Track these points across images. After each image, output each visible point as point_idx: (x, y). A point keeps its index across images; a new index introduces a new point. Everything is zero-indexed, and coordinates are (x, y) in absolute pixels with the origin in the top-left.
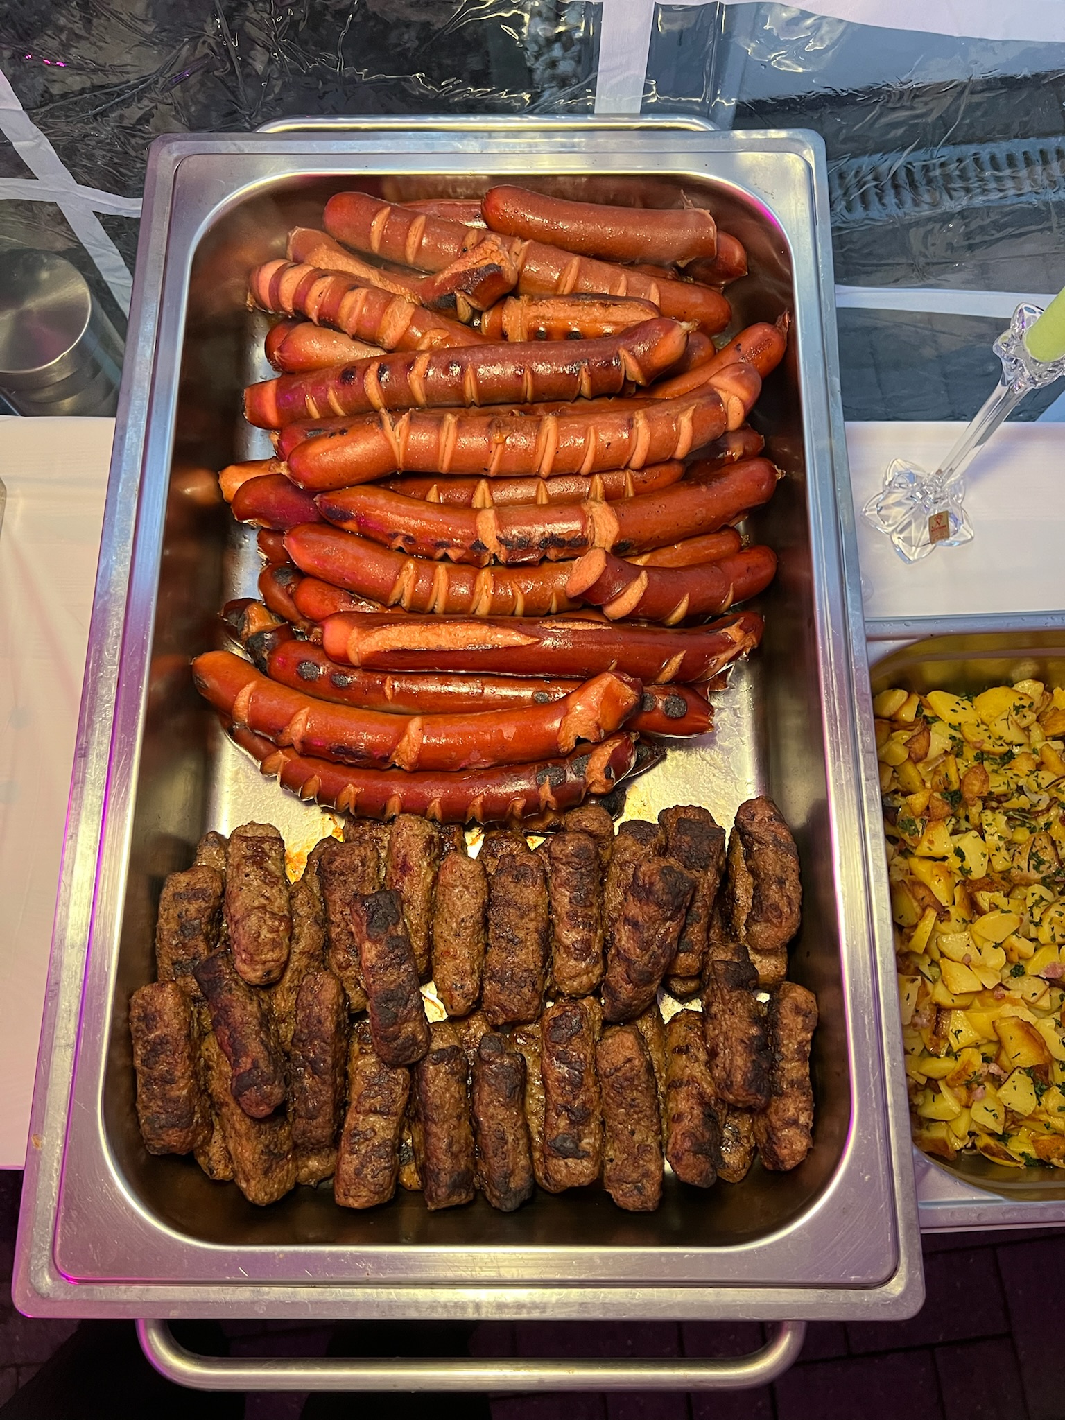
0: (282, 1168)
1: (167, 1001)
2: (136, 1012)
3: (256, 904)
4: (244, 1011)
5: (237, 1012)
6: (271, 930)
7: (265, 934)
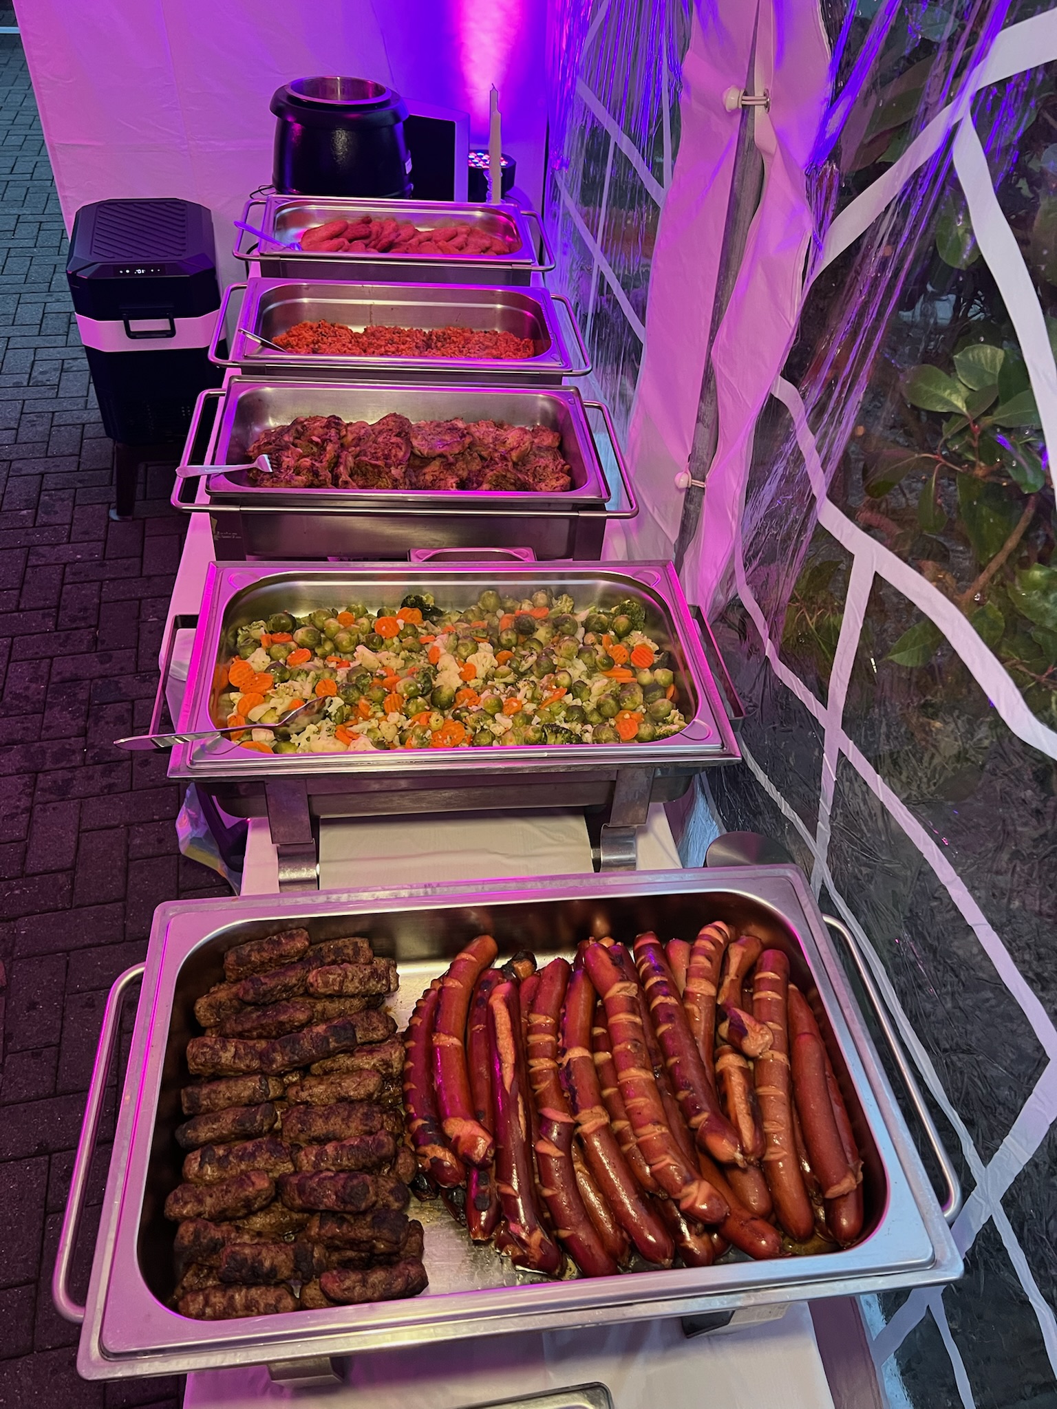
0: (212, 1015)
1: (300, 944)
2: (295, 932)
3: (349, 974)
4: (292, 979)
5: (291, 973)
6: (334, 980)
7: (331, 977)
